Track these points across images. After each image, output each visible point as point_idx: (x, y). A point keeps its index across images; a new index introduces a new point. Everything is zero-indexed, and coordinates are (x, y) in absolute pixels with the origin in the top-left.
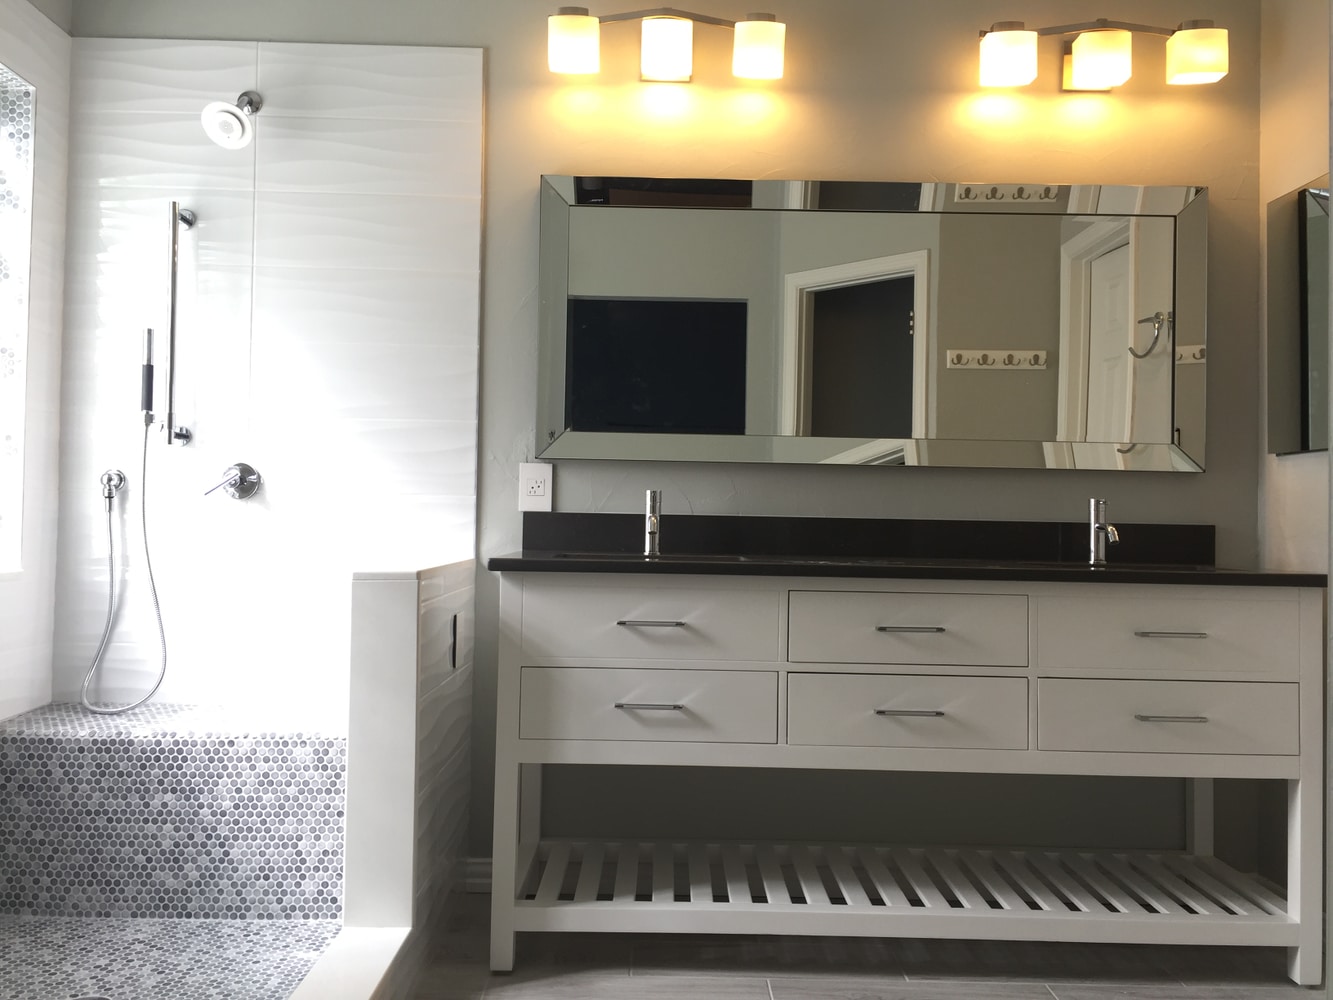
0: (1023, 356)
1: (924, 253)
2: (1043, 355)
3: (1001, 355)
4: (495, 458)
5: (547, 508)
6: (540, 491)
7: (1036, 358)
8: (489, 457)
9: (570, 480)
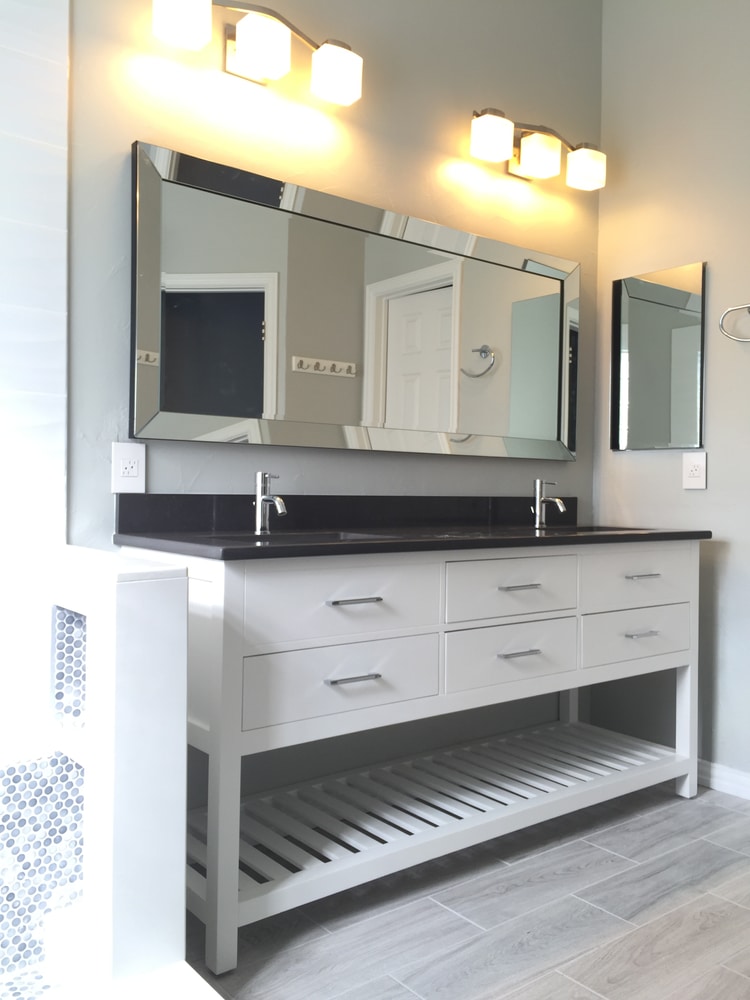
0: (342, 365)
1: (276, 274)
2: (353, 366)
3: (328, 364)
4: (84, 436)
5: (142, 490)
6: (134, 472)
7: (350, 367)
8: (78, 435)
9: (164, 461)
